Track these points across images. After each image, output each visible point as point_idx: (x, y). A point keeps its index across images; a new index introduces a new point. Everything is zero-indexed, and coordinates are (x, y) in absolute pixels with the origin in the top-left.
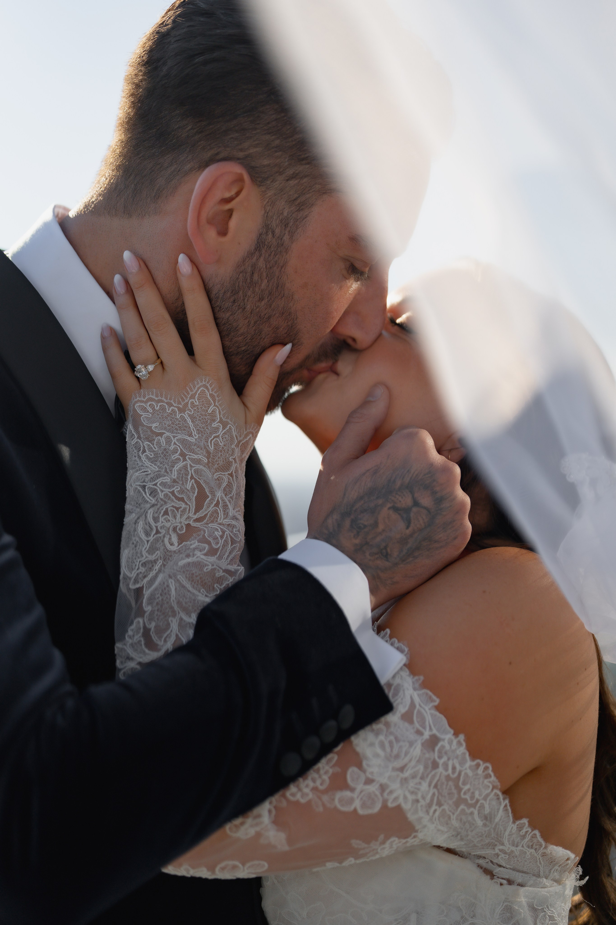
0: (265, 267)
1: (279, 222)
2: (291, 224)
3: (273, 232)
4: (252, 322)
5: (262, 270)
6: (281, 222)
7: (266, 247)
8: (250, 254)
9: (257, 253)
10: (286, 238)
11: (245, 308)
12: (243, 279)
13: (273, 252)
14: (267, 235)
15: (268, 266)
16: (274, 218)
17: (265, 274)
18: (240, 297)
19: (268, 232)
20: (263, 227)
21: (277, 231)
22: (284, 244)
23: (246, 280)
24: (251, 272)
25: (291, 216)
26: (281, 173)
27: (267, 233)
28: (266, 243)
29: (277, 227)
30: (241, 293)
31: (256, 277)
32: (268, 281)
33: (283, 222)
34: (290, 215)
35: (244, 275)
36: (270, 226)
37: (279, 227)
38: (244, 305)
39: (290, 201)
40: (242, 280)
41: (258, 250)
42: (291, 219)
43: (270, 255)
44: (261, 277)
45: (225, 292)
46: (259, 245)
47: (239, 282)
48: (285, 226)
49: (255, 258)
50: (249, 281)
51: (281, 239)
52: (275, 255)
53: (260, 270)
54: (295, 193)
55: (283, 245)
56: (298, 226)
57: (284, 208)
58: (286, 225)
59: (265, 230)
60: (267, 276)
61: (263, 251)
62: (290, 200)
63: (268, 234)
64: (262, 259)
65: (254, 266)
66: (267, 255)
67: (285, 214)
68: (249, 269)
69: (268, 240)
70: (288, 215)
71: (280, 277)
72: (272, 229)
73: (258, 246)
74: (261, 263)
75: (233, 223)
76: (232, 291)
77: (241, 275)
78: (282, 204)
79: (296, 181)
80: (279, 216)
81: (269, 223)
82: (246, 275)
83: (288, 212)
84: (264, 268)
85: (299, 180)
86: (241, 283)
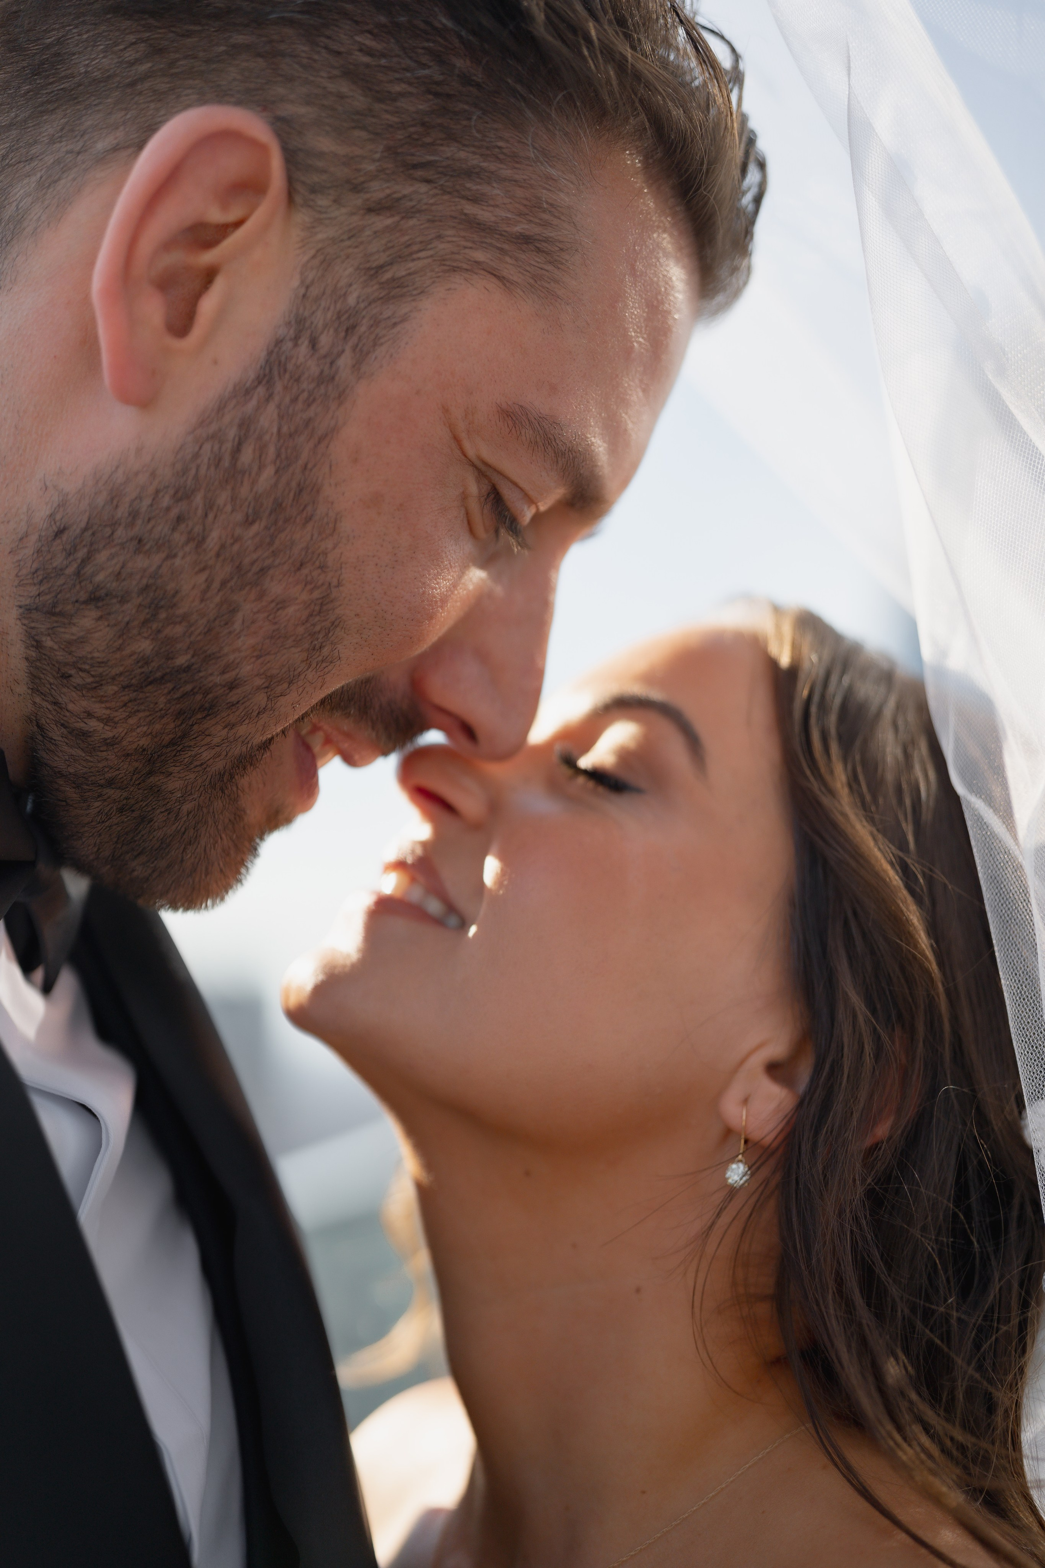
0: (275, 430)
1: (334, 318)
2: (363, 329)
3: (314, 343)
4: (216, 585)
5: (267, 437)
6: (339, 318)
7: (287, 376)
8: (242, 392)
9: (261, 390)
10: (345, 361)
11: (204, 539)
12: (209, 459)
13: (305, 395)
14: (296, 345)
15: (285, 429)
16: (323, 304)
17: (272, 451)
18: (197, 509)
19: (300, 338)
20: (290, 323)
21: (325, 340)
22: (337, 378)
23: (220, 460)
24: (237, 439)
25: (366, 308)
26: (357, 189)
27: (296, 339)
28: (290, 367)
29: (326, 332)
30: (198, 499)
31: (247, 456)
32: (277, 472)
33: (343, 319)
34: (362, 305)
35: (216, 447)
36: (307, 324)
37: (332, 331)
38: (204, 530)
39: (369, 269)
40: (206, 460)
41: (264, 382)
42: (364, 317)
43: (294, 400)
44: (260, 456)
45: (157, 492)
46: (271, 370)
47: (198, 467)
48: (347, 330)
49: (253, 403)
50: (226, 462)
51: (332, 363)
52: (309, 404)
53: (260, 438)
54: (384, 251)
55: (333, 378)
56: (380, 338)
57: (350, 285)
58: (350, 330)
59: (292, 332)
60: (278, 455)
61: (279, 387)
62: (368, 265)
63: (300, 342)
64: (271, 409)
65: (246, 425)
66: (287, 400)
67: (351, 300)
68: (232, 433)
69: (298, 358)
70: (358, 303)
71: (309, 466)
72: (312, 332)
73: (267, 371)
74: (268, 419)
75: (208, 305)
76: (176, 493)
77: (207, 447)
78: (347, 272)
79: (389, 221)
80: (335, 302)
81: (306, 314)
82: (220, 448)
83: (359, 297)
84: (272, 434)
85: (397, 218)
86: (203, 471)
